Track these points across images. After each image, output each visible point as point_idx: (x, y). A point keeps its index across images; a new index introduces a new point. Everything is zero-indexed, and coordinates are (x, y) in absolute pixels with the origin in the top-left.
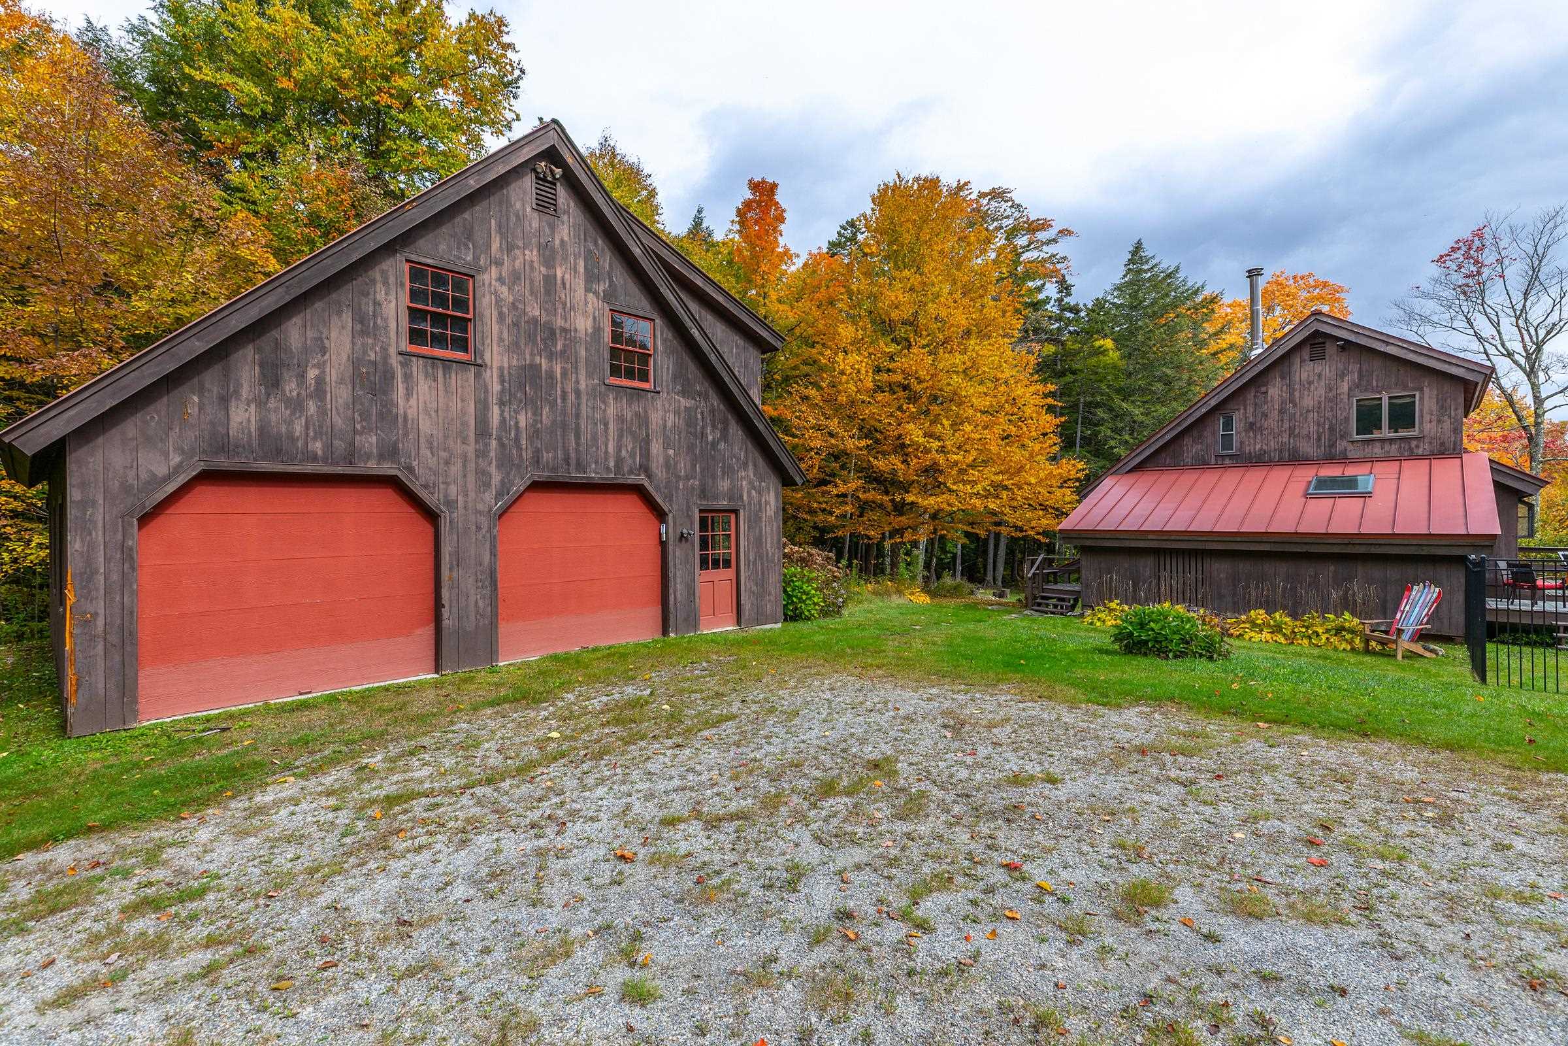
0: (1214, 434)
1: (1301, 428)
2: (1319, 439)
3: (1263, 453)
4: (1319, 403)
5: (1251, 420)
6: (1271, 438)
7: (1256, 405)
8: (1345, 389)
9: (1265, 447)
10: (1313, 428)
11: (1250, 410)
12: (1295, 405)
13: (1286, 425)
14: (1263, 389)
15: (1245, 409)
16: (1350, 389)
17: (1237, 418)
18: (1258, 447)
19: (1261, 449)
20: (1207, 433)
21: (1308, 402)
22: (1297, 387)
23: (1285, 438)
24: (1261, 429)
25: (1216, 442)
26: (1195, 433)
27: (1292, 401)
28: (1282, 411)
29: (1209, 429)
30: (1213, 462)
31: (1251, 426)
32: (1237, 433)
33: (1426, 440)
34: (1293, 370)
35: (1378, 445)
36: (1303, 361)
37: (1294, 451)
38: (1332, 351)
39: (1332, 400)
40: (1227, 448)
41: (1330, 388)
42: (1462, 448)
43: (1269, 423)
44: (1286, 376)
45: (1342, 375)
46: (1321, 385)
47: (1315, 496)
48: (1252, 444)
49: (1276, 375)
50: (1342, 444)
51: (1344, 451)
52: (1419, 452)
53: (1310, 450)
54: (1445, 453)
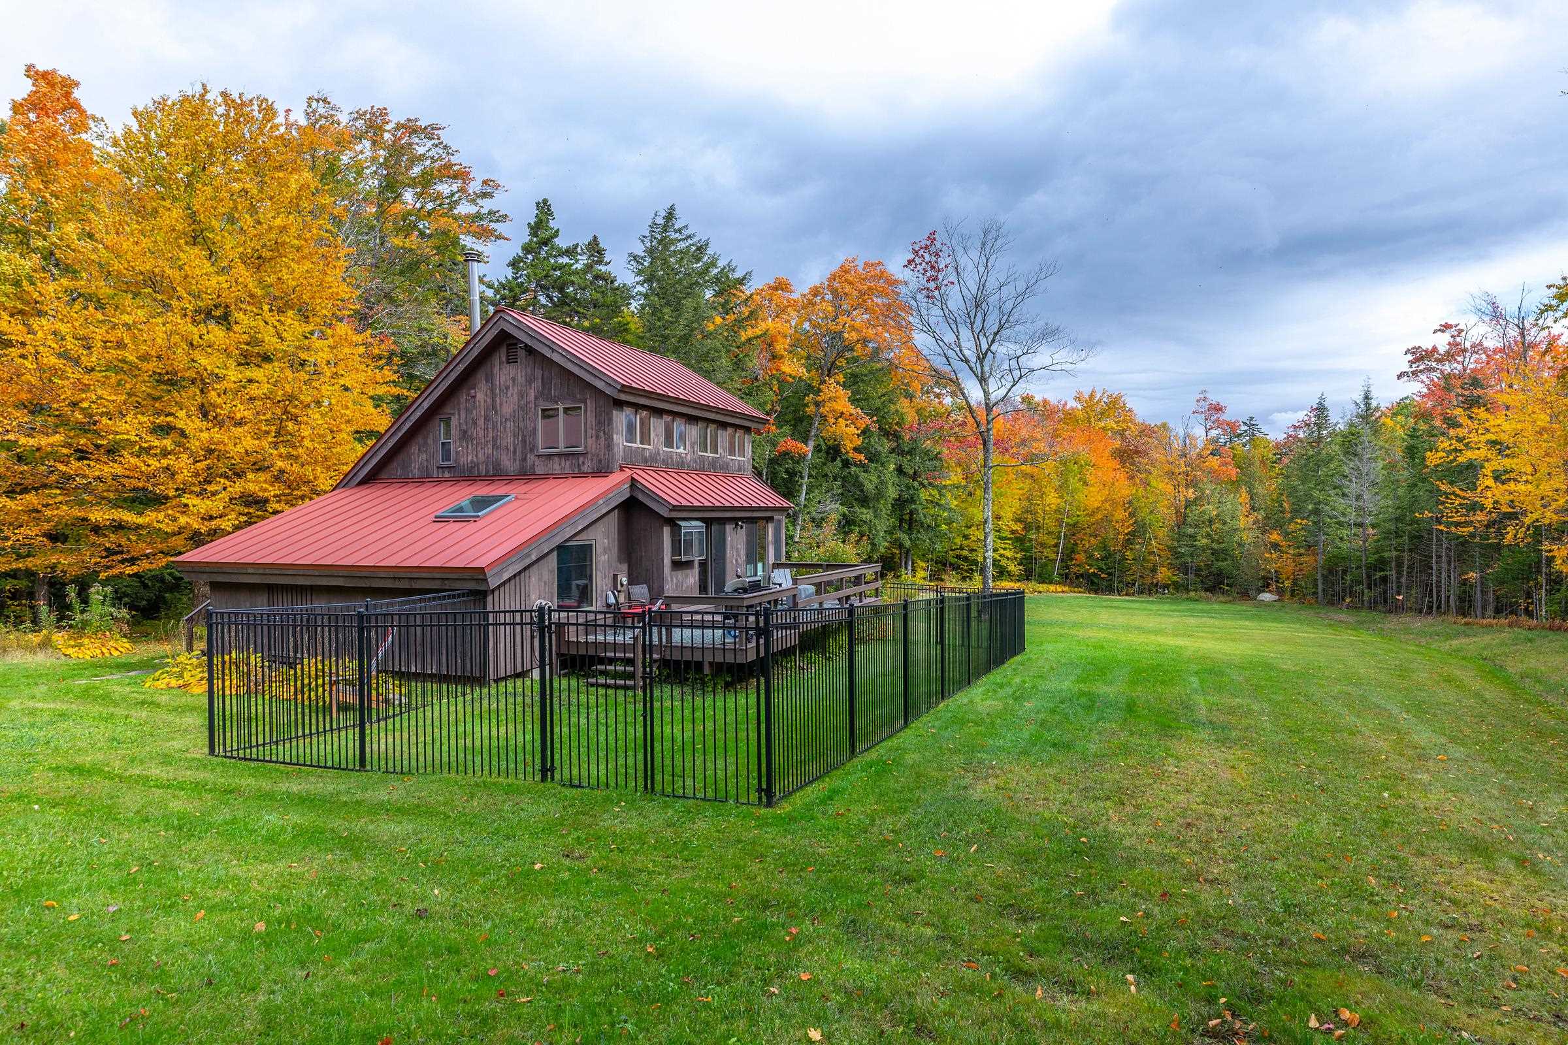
0: (435, 441)
1: (501, 439)
2: (515, 452)
3: (474, 466)
4: (514, 411)
5: (464, 427)
6: (479, 448)
7: (467, 410)
8: (533, 398)
9: (475, 459)
10: (510, 439)
11: (463, 415)
12: (496, 413)
13: (490, 436)
14: (473, 393)
15: (459, 413)
16: (536, 398)
17: (454, 422)
18: (470, 458)
19: (472, 462)
20: (430, 440)
22: (498, 391)
23: (489, 450)
24: (472, 438)
25: (438, 451)
26: (420, 439)
27: (494, 408)
28: (487, 419)
29: (431, 436)
30: (435, 474)
31: (464, 435)
32: (454, 441)
33: (589, 456)
34: (494, 370)
35: (556, 459)
36: (501, 363)
37: (496, 465)
38: (522, 354)
39: (524, 408)
40: (446, 456)
41: (521, 395)
42: (617, 466)
43: (478, 432)
44: (489, 378)
45: (530, 382)
46: (514, 391)
47: (439, 520)
48: (465, 455)
49: (481, 375)
50: (531, 458)
51: (533, 466)
52: (585, 469)
53: (508, 464)
54: (602, 471)
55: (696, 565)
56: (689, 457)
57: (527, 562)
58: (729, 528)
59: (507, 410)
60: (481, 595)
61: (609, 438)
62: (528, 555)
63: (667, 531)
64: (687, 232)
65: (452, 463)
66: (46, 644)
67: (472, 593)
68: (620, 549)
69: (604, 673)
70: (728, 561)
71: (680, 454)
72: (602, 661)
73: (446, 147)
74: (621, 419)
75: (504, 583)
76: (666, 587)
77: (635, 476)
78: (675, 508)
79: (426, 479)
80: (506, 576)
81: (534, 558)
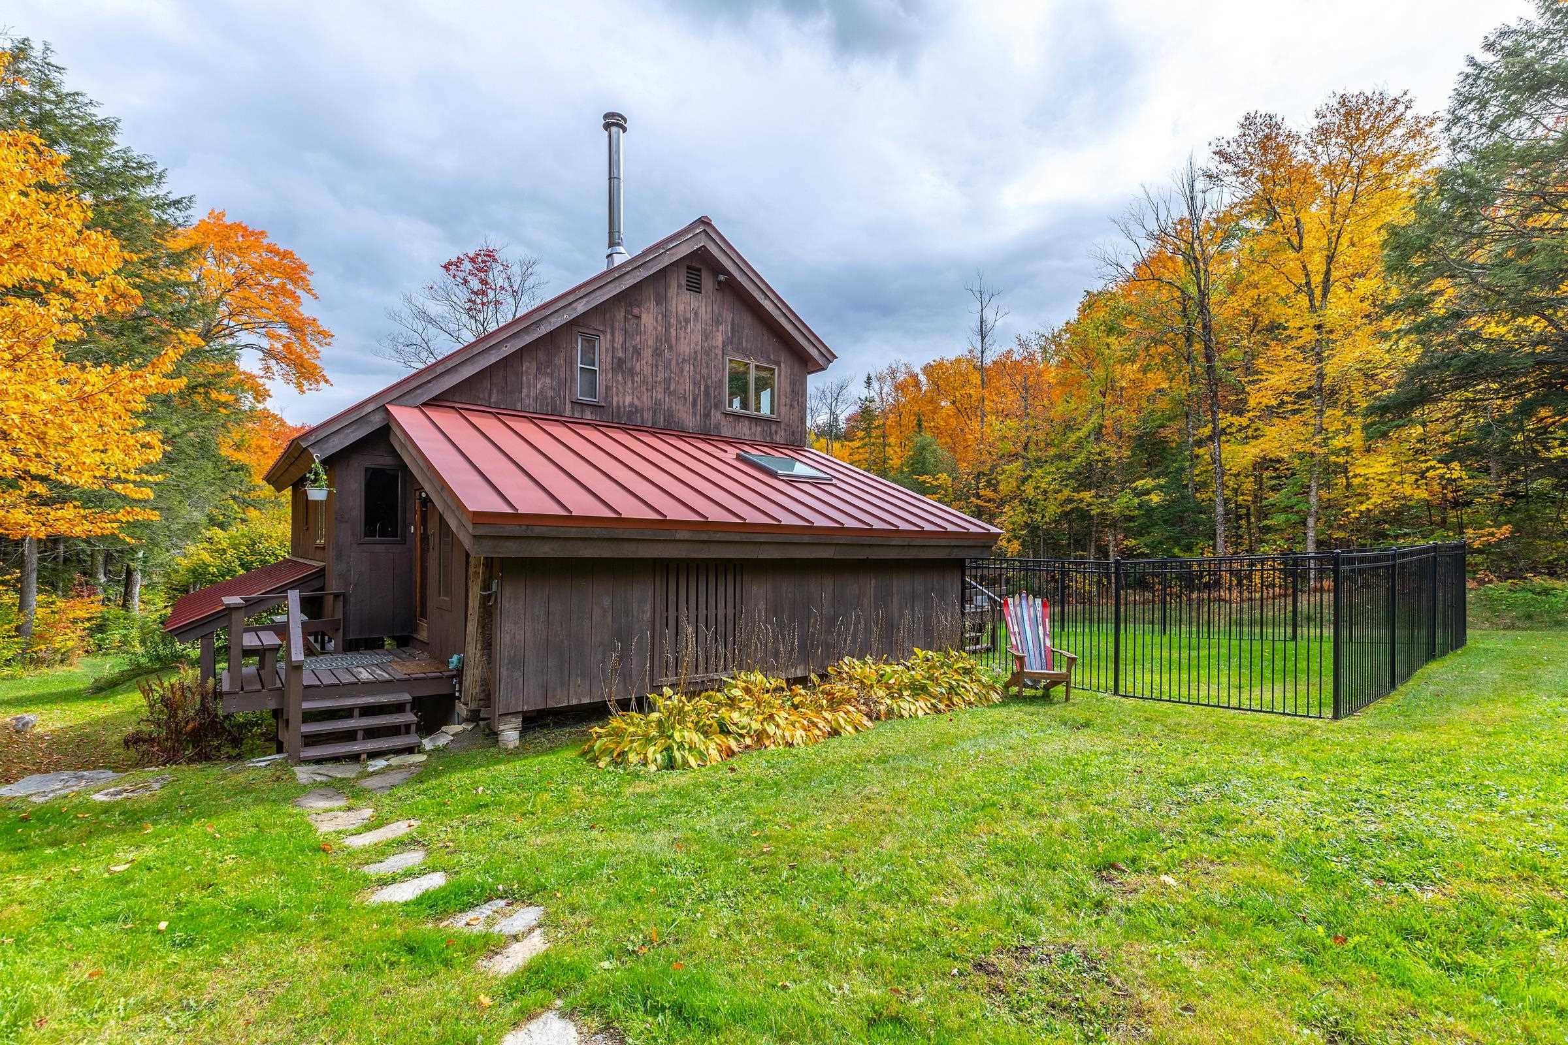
0: (571, 363)
1: (677, 383)
2: (694, 404)
3: (634, 410)
4: (696, 353)
5: (620, 354)
6: (644, 389)
7: (626, 332)
8: (720, 341)
9: (636, 402)
10: (689, 386)
11: (619, 338)
12: (670, 348)
13: (661, 376)
14: (636, 311)
15: (613, 335)
16: (723, 344)
17: (601, 346)
18: (628, 399)
19: (631, 404)
20: (560, 360)
21: (685, 348)
22: (673, 321)
23: (659, 394)
24: (632, 372)
25: (573, 380)
26: (541, 355)
27: (668, 340)
28: (657, 353)
29: (562, 355)
30: (568, 412)
31: (619, 365)
32: (602, 371)
33: (782, 426)
34: (669, 295)
35: (746, 422)
36: (679, 289)
37: (668, 414)
39: (708, 352)
40: (589, 389)
41: (705, 335)
43: (642, 366)
44: (661, 300)
45: (717, 322)
46: (696, 327)
48: (621, 393)
49: (650, 292)
50: (715, 415)
51: (717, 426)
52: (778, 439)
53: (685, 417)
54: (797, 445)
61: (802, 410)
65: (598, 400)
79: (550, 415)
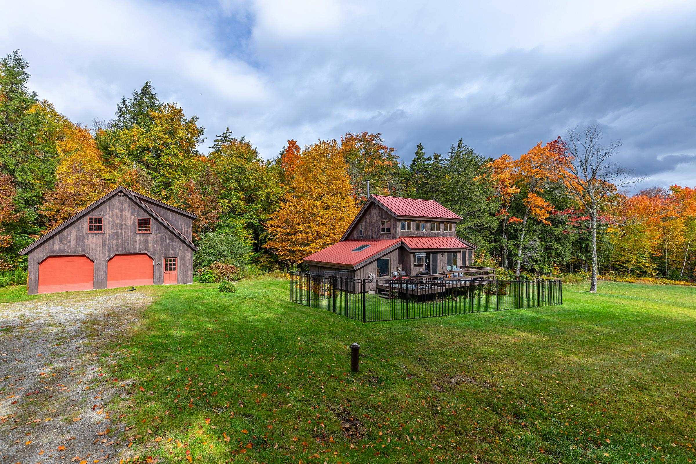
1: (372, 229)
2: (375, 233)
3: (367, 236)
7: (366, 221)
8: (379, 219)
14: (367, 217)
17: (363, 225)
20: (358, 229)
22: (372, 217)
23: (370, 232)
24: (366, 229)
25: (360, 232)
27: (371, 221)
28: (370, 224)
30: (359, 238)
32: (363, 230)
33: (392, 234)
35: (384, 235)
36: (372, 209)
37: (371, 236)
38: (377, 207)
39: (377, 221)
40: (361, 234)
41: (377, 217)
42: (398, 237)
43: (368, 227)
44: (370, 213)
45: (378, 214)
46: (375, 217)
47: (353, 251)
48: (366, 234)
49: (368, 212)
50: (379, 234)
51: (379, 237)
52: (390, 238)
53: (374, 236)
54: (394, 238)
55: (424, 266)
56: (427, 233)
57: (366, 263)
58: (438, 254)
59: (374, 222)
60: (353, 272)
61: (396, 229)
62: (366, 262)
63: (412, 256)
64: (466, 148)
65: (362, 236)
66: (285, 276)
67: (351, 271)
68: (399, 260)
69: (385, 294)
70: (438, 265)
71: (423, 232)
72: (384, 291)
73: (381, 140)
74: (399, 224)
75: (359, 269)
76: (411, 272)
77: (403, 240)
78: (412, 249)
79: (357, 240)
80: (359, 267)
81: (368, 262)
